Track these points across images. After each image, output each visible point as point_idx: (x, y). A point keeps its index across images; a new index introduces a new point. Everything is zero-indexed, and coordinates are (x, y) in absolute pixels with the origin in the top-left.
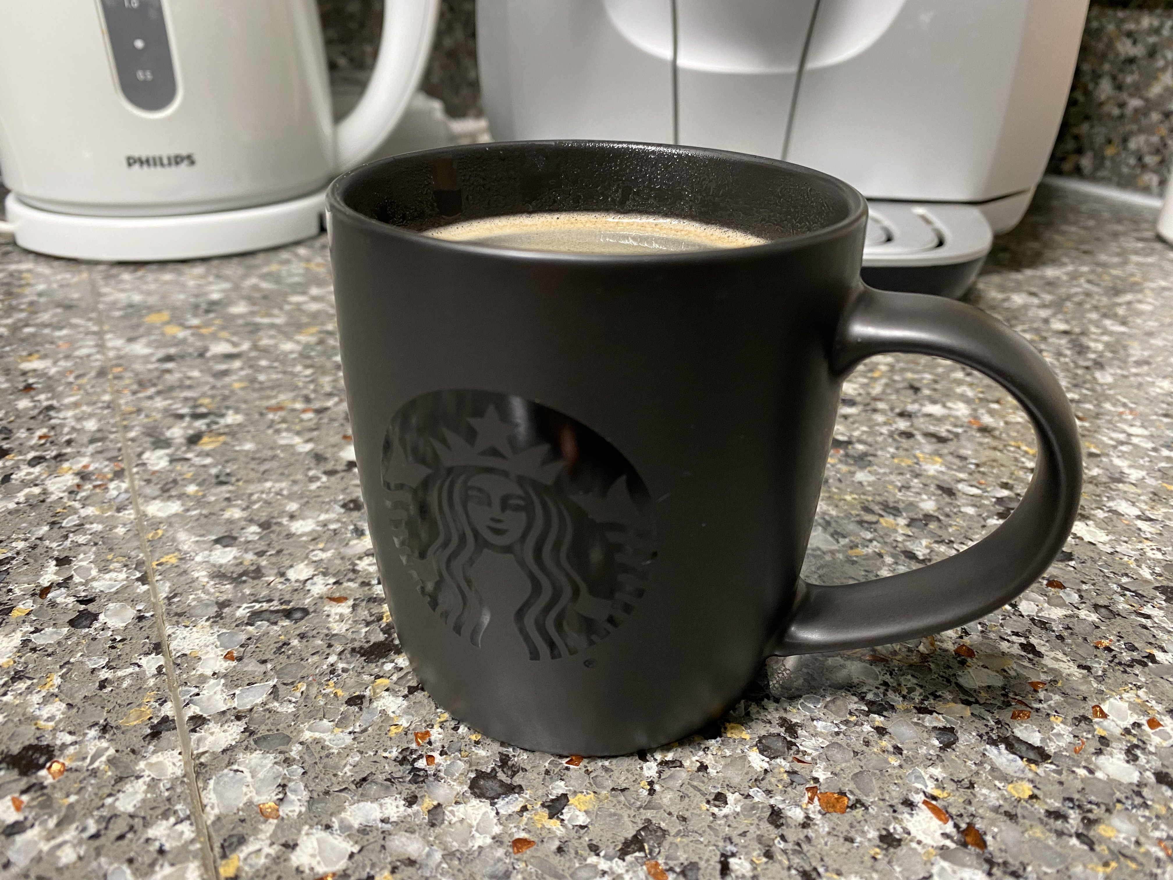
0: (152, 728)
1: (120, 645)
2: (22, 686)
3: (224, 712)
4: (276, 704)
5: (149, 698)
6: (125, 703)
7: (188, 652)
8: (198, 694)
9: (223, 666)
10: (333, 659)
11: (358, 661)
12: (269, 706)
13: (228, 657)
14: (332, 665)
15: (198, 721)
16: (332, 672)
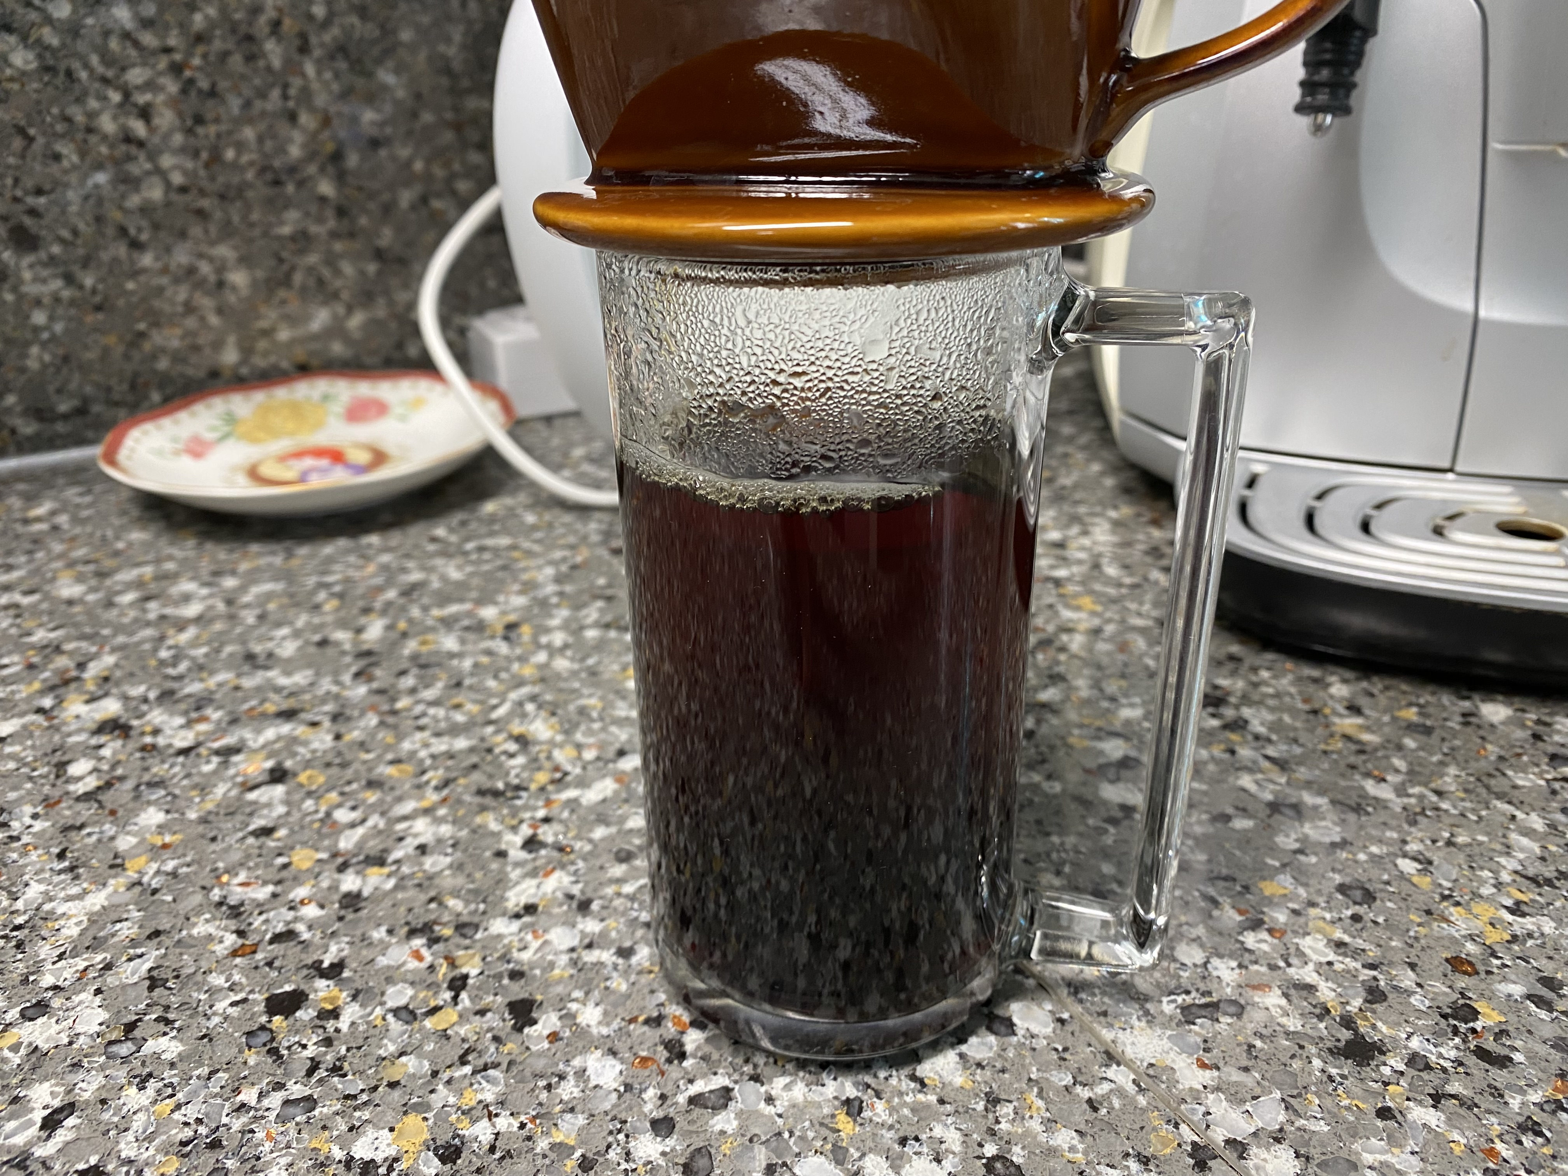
0: (1191, 1156)
1: (1067, 1055)
2: (1006, 1110)
3: (1255, 1134)
4: (1303, 1122)
5: (1155, 1119)
6: (1137, 1127)
7: (1153, 1061)
8: (1209, 1113)
9: (1208, 1077)
10: (1317, 1063)
11: (1348, 1067)
12: (1297, 1124)
13: (1203, 1066)
14: (1323, 1071)
15: (1238, 1147)
16: (1331, 1079)
